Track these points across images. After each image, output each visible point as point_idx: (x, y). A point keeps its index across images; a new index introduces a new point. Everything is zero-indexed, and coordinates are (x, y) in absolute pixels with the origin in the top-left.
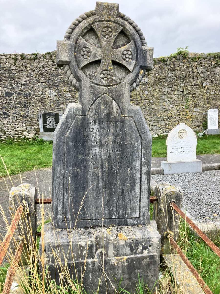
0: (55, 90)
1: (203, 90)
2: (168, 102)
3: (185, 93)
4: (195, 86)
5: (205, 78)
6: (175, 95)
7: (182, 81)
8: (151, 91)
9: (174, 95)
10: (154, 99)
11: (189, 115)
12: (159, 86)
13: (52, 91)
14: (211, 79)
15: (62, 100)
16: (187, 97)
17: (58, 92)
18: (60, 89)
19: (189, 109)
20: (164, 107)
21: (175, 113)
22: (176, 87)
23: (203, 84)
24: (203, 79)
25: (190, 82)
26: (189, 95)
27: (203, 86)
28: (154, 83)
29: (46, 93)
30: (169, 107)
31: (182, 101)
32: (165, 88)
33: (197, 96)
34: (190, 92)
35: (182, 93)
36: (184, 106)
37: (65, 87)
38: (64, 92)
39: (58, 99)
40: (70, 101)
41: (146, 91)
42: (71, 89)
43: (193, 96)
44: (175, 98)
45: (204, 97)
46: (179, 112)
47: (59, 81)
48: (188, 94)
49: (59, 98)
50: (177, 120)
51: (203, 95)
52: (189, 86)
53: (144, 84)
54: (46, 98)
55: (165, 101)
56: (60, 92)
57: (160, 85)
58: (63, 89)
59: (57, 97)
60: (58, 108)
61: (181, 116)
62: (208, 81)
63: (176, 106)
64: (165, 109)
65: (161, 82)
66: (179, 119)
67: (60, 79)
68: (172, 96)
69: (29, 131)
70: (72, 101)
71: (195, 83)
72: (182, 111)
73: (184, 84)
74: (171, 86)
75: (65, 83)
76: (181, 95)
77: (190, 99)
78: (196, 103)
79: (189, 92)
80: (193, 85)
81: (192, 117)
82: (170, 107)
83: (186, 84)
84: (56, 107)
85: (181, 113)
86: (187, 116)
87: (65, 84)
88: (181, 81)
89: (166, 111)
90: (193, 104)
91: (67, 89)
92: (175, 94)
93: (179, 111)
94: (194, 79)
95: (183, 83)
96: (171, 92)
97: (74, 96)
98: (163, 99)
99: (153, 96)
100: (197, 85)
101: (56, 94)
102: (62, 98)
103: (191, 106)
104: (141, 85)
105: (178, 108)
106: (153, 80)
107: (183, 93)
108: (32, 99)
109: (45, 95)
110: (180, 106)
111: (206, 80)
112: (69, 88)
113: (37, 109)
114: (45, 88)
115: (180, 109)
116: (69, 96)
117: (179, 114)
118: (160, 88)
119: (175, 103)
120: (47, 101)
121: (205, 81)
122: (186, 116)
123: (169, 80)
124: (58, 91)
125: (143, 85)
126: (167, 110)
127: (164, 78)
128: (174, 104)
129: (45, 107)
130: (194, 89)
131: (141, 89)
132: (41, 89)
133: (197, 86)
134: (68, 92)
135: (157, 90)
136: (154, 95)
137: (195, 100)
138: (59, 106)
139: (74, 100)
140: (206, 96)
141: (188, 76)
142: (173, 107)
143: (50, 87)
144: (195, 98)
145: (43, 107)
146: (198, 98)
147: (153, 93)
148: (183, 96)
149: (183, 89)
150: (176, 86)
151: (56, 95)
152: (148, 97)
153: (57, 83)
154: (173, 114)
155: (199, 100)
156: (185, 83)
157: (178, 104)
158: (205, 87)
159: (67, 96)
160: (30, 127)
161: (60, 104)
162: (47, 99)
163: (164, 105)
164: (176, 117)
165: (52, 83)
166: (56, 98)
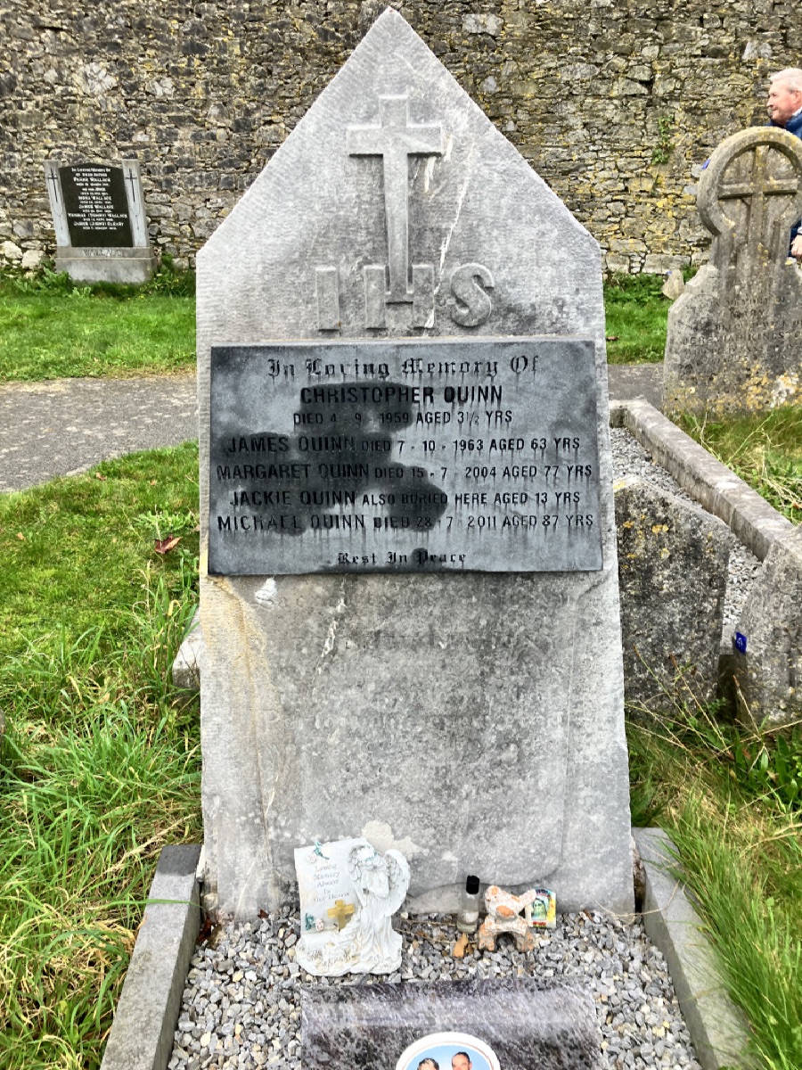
0: (107, 65)
1: (739, 80)
2: (581, 133)
3: (660, 89)
4: (708, 60)
5: (753, 24)
6: (616, 98)
7: (651, 34)
8: (509, 77)
9: (611, 99)
10: (522, 116)
11: (666, 195)
12: (545, 54)
13: (98, 68)
14: (782, 28)
15: (138, 110)
16: (667, 112)
17: (120, 75)
18: (130, 60)
19: (668, 167)
20: (564, 156)
21: (609, 182)
22: (620, 62)
23: (742, 48)
24: (743, 24)
25: (686, 37)
26: (677, 100)
27: (740, 61)
28: (525, 41)
29: (74, 75)
30: (584, 156)
31: (644, 127)
32: (571, 68)
33: (710, 104)
34: (683, 86)
35: (645, 90)
36: (650, 153)
37: (148, 52)
38: (146, 76)
39: (122, 104)
40: (173, 114)
41: (491, 80)
42: (174, 62)
43: (697, 107)
44: (611, 112)
45: (741, 112)
46: (627, 179)
47: (121, 21)
48: (672, 96)
49: (127, 100)
50: (613, 215)
51: (737, 103)
52: (680, 56)
53: (480, 44)
54: (74, 102)
55: (569, 129)
56: (130, 75)
57: (551, 50)
58: (141, 59)
59: (118, 97)
60: (127, 144)
61: (631, 199)
62: (766, 37)
63: (613, 150)
64: (570, 166)
65: (557, 35)
66: (623, 209)
67: (128, 16)
68: (600, 104)
69: (23, 240)
70: (181, 114)
71: (706, 43)
72: (639, 176)
73: (657, 48)
74: (599, 57)
75: (147, 34)
76: (641, 102)
77: (677, 119)
78: (704, 141)
79: (678, 85)
80: (699, 52)
81: (678, 201)
82: (589, 157)
83: (667, 48)
84: (118, 143)
85: (634, 186)
86: (659, 197)
87: (149, 40)
88: (645, 36)
89: (570, 171)
90: (689, 142)
91: (156, 60)
92: (614, 93)
93: (623, 175)
94: (707, 26)
95: (653, 43)
96: (597, 83)
97: (186, 92)
98: (562, 119)
99: (517, 101)
100: (716, 53)
101: (111, 81)
102: (140, 101)
103: (678, 152)
104: (468, 47)
105: (621, 162)
106: (520, 25)
107: (650, 93)
108: (21, 105)
109: (70, 89)
110: (631, 154)
111: (761, 30)
112: (164, 56)
113: (46, 148)
114: (69, 52)
115: (632, 167)
116: (167, 91)
117: (626, 189)
118: (553, 65)
119: (613, 137)
120: (82, 114)
121: (750, 35)
122: (652, 196)
123: (592, 27)
124: (122, 69)
125: (476, 50)
126: (576, 169)
127: (571, 16)
128: (607, 141)
129: (76, 142)
130: (703, 73)
131: (468, 67)
132: (55, 60)
133: (717, 61)
134: (161, 72)
135: (538, 74)
136: (521, 98)
137: (698, 123)
138: (130, 137)
139: (187, 113)
140: (752, 107)
141: (679, 11)
142: (601, 155)
143: (90, 52)
144: (703, 114)
145: (68, 139)
146: (715, 117)
147: (517, 90)
148: (650, 104)
149: (653, 71)
150: (620, 54)
151: (115, 88)
152: (498, 108)
153: (114, 31)
154: (600, 187)
155: (717, 123)
156: (661, 45)
157: (622, 145)
158: (750, 64)
159: (159, 92)
160: (23, 222)
161: (133, 129)
162: (81, 103)
163: (564, 147)
164: (613, 201)
165: (93, 34)
166: (115, 102)
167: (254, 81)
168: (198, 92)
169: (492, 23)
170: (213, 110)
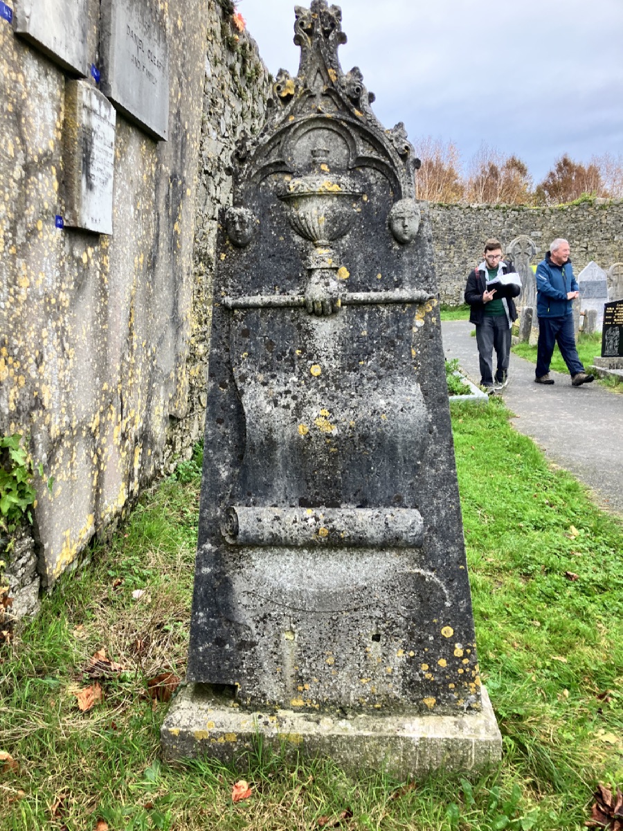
167: (469, 251)
168: (452, 254)
169: (539, 234)
170: (456, 259)
